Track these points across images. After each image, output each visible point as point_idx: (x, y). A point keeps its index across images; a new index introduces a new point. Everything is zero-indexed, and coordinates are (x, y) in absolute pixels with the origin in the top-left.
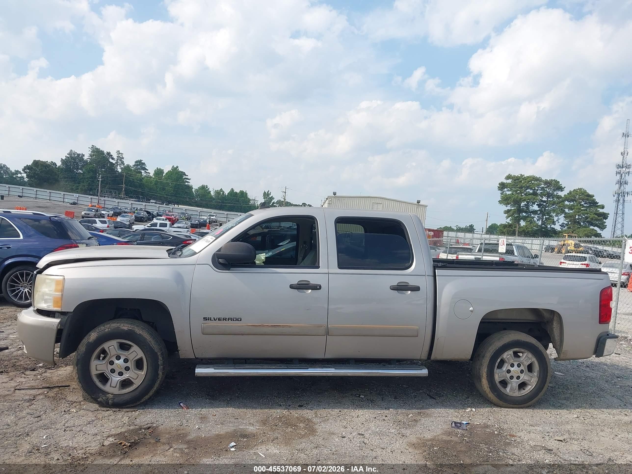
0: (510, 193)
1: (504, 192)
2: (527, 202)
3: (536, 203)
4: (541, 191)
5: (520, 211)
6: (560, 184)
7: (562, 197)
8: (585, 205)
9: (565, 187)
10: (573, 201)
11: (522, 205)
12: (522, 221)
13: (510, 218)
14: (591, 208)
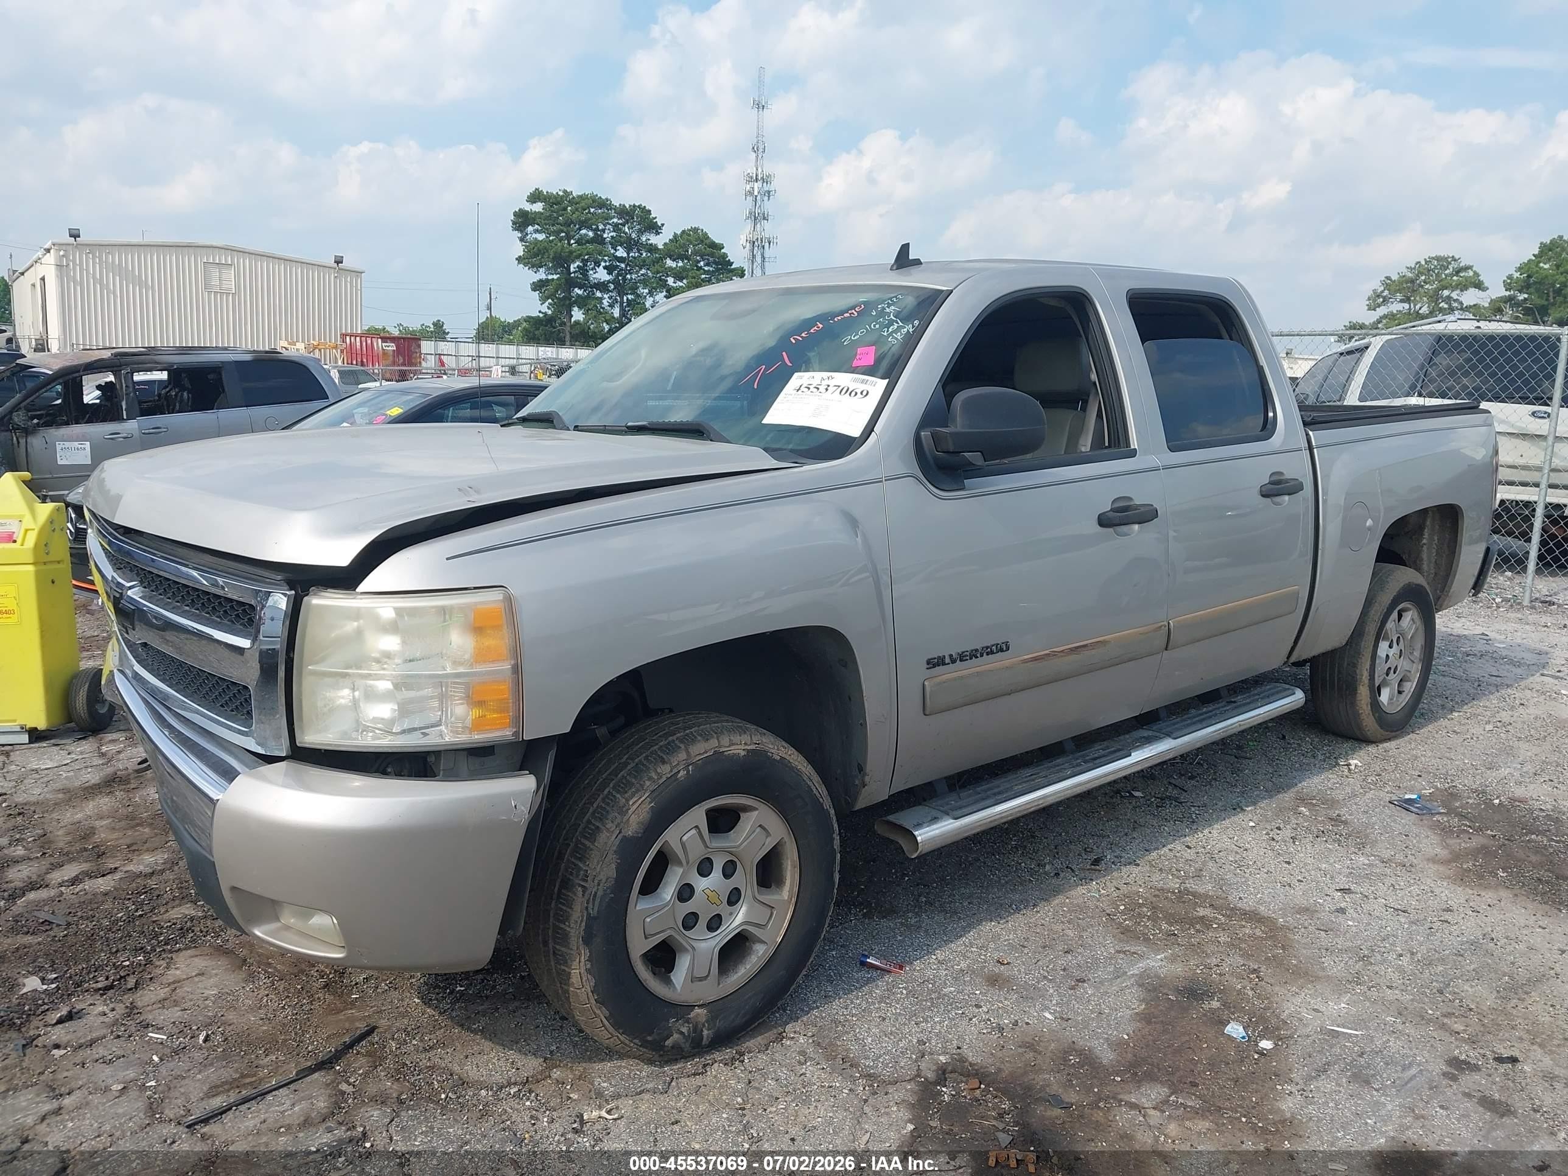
0: (541, 237)
1: (527, 234)
2: (583, 261)
3: (603, 264)
4: (612, 234)
5: (569, 283)
6: (653, 215)
7: (658, 249)
8: (706, 268)
9: (663, 225)
10: (682, 257)
11: (572, 270)
12: (576, 309)
13: (550, 301)
14: (719, 275)
